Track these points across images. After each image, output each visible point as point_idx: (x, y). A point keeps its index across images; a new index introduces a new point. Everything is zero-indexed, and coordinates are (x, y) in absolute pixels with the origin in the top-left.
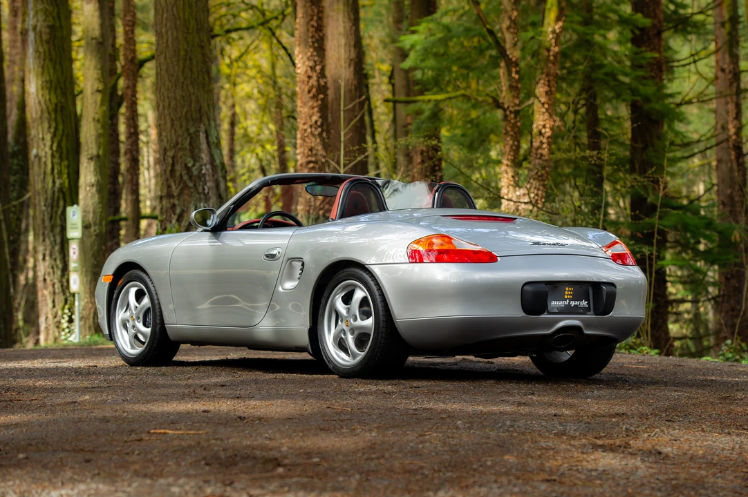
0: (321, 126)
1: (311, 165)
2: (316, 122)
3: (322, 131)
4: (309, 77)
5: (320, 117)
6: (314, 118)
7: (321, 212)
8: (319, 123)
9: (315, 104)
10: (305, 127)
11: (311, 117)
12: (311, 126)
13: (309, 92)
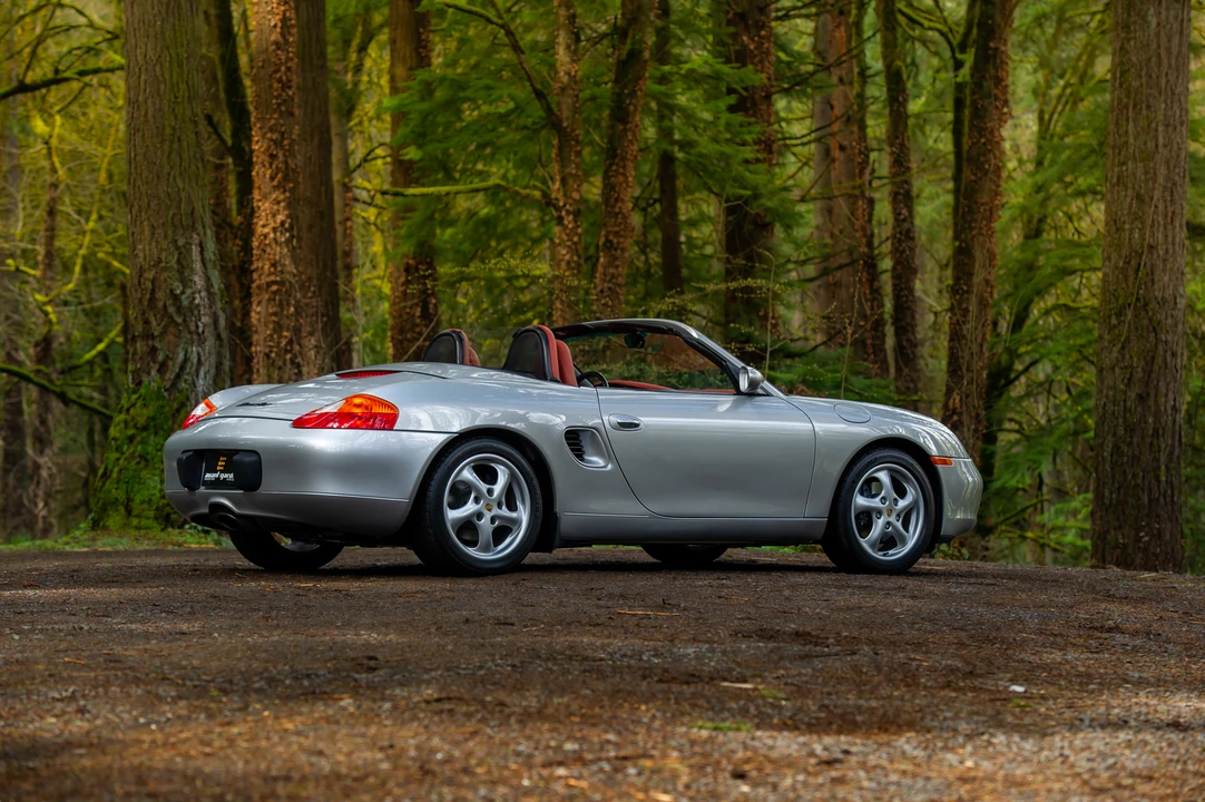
0: (291, 228)
1: (275, 288)
2: (283, 223)
3: (292, 237)
4: (273, 157)
5: (288, 216)
6: (280, 218)
7: (288, 356)
8: (287, 225)
9: (282, 197)
10: (266, 230)
11: (274, 216)
12: (275, 230)
13: (272, 179)
